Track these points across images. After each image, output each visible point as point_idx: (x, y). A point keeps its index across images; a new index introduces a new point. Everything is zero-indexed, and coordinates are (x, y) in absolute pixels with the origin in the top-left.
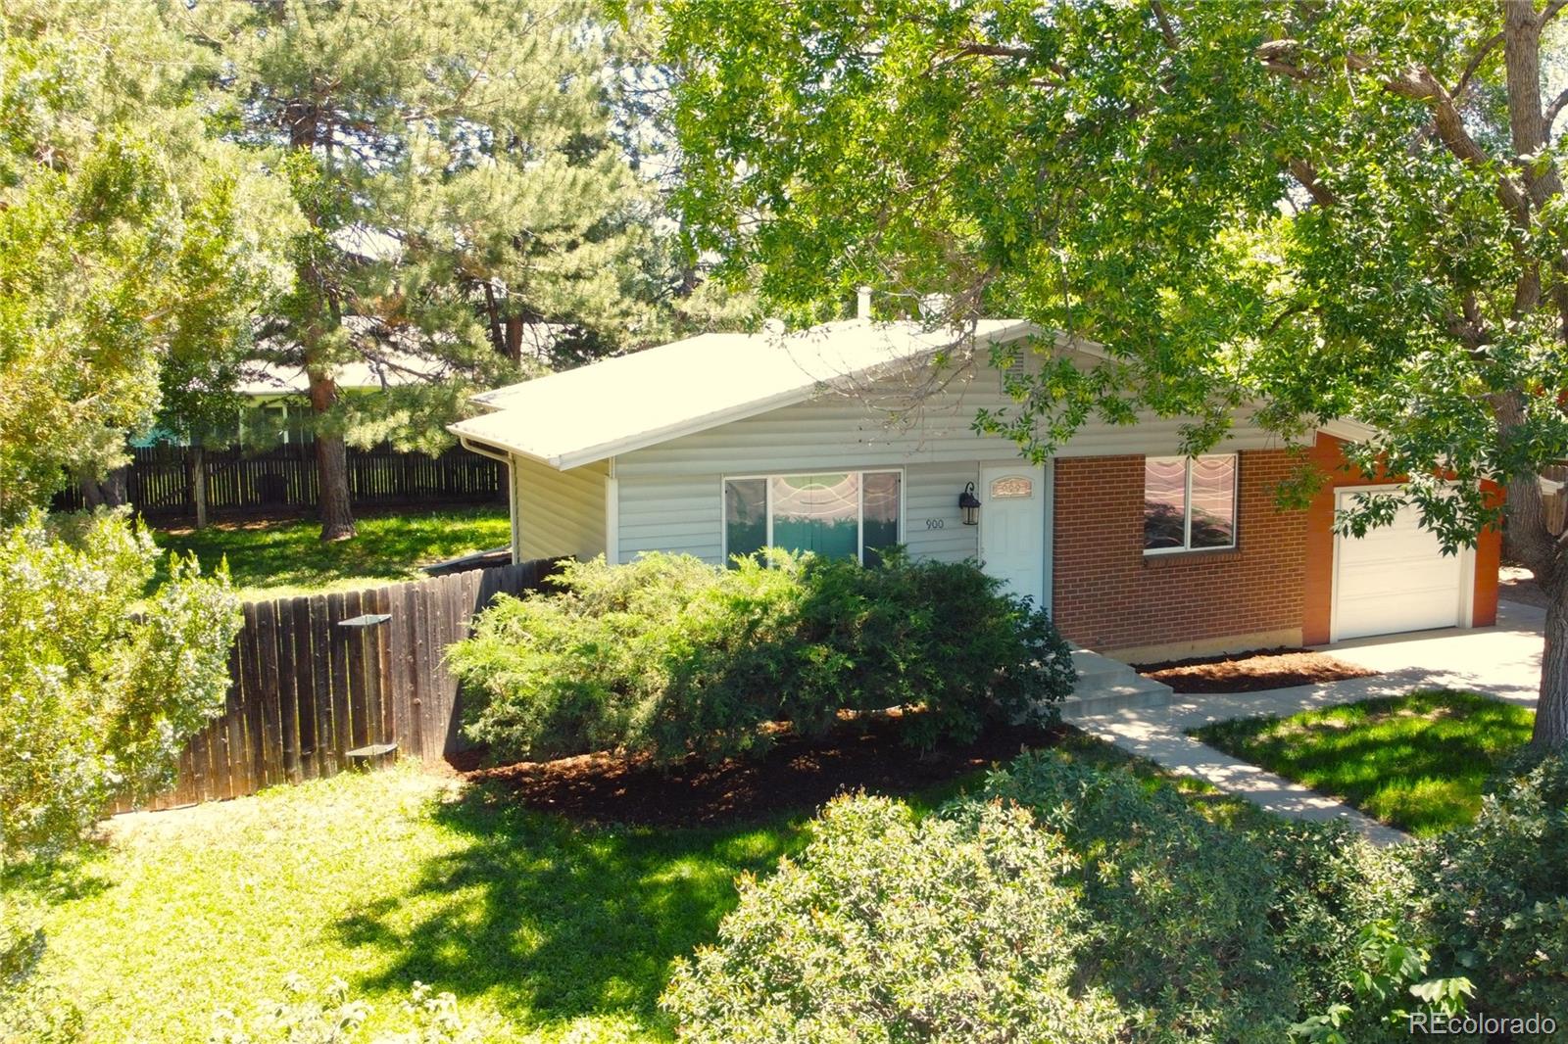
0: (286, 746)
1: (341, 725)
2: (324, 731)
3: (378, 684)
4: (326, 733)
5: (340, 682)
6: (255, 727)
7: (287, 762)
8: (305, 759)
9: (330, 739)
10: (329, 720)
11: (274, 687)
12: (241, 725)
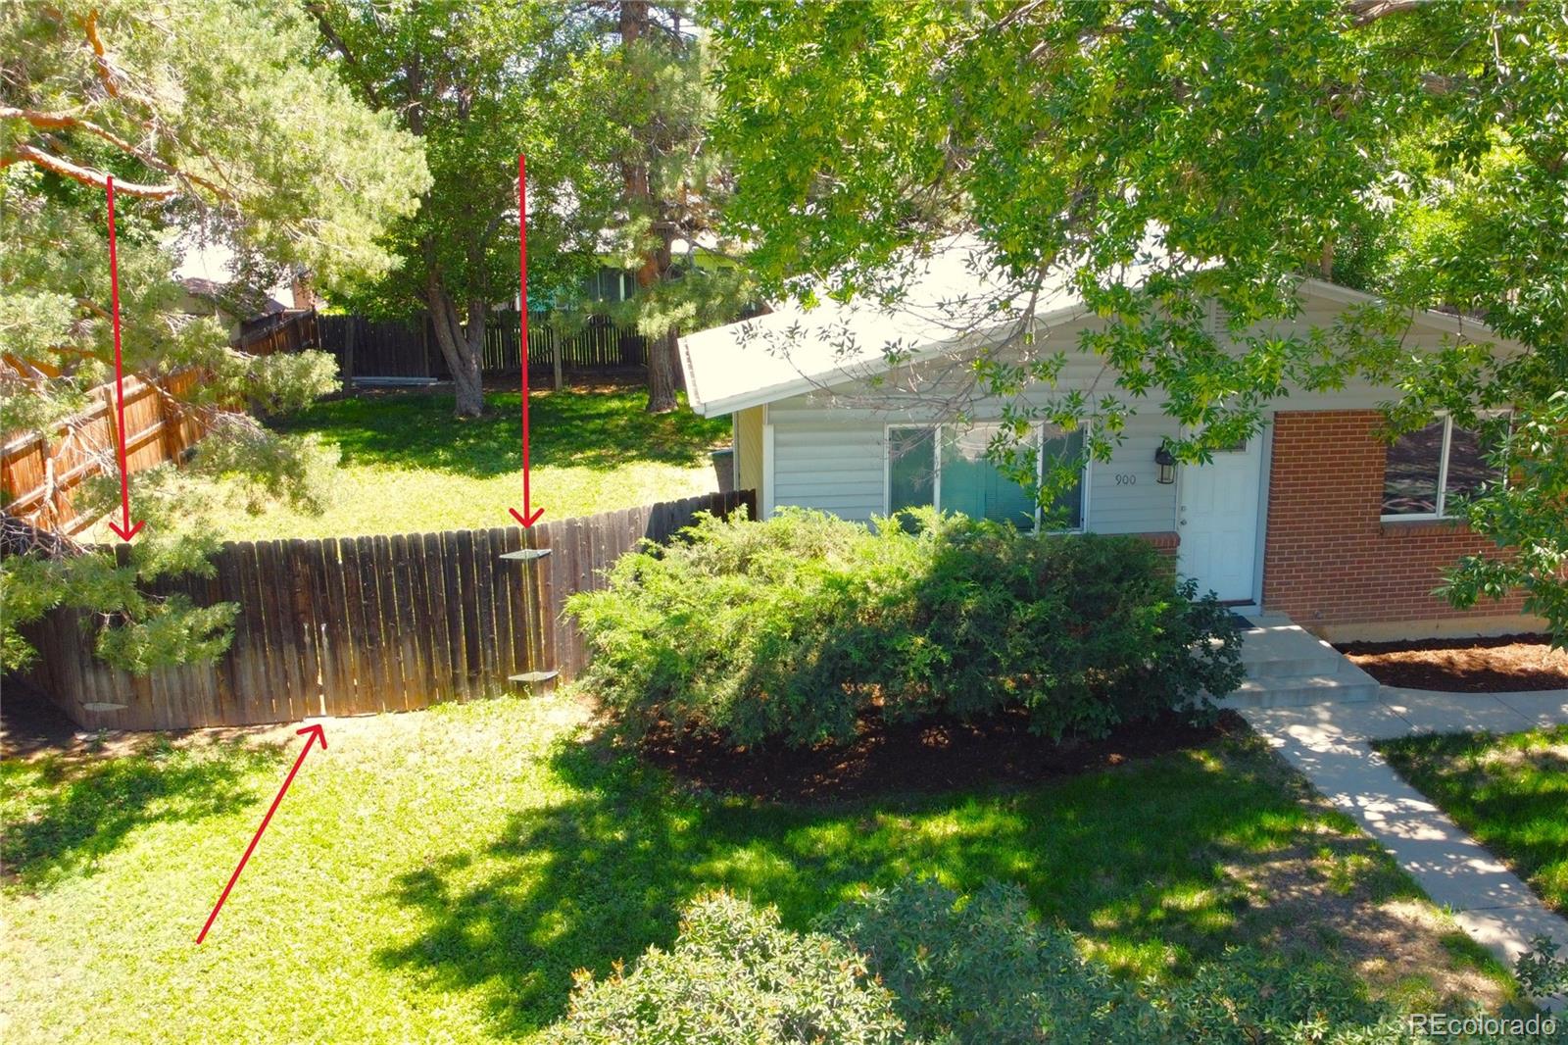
0: (454, 667)
1: (505, 651)
2: (489, 656)
3: (538, 614)
4: (490, 659)
5: (502, 612)
6: (426, 648)
7: (455, 681)
8: (472, 681)
9: (494, 664)
10: (493, 646)
11: (442, 612)
12: (413, 645)
